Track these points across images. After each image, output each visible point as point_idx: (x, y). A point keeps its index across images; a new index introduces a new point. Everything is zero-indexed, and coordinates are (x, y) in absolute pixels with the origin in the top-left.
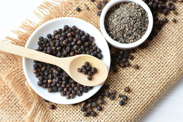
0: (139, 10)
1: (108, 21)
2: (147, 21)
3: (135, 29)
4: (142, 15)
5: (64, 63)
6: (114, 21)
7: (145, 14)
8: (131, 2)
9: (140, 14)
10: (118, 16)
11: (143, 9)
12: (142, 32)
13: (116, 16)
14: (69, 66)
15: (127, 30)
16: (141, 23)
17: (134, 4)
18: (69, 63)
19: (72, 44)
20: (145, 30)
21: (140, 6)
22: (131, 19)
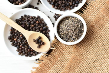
0: (79, 23)
1: (60, 26)
2: (83, 30)
3: (74, 34)
4: (80, 26)
5: (27, 34)
6: (63, 27)
7: (82, 26)
8: (76, 17)
9: (79, 26)
10: (66, 24)
11: (82, 23)
12: (79, 37)
13: (65, 24)
14: (29, 36)
15: (70, 34)
16: (79, 32)
17: (77, 19)
18: (30, 35)
19: (37, 28)
20: (80, 36)
21: (80, 21)
22: (73, 28)
